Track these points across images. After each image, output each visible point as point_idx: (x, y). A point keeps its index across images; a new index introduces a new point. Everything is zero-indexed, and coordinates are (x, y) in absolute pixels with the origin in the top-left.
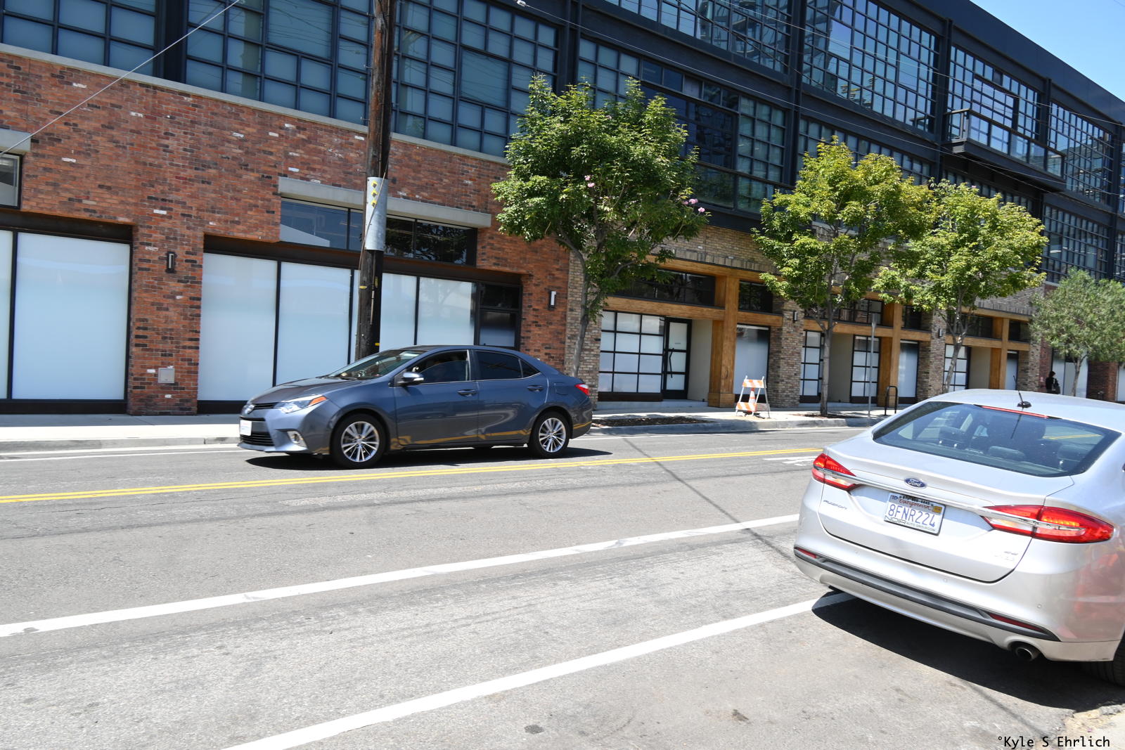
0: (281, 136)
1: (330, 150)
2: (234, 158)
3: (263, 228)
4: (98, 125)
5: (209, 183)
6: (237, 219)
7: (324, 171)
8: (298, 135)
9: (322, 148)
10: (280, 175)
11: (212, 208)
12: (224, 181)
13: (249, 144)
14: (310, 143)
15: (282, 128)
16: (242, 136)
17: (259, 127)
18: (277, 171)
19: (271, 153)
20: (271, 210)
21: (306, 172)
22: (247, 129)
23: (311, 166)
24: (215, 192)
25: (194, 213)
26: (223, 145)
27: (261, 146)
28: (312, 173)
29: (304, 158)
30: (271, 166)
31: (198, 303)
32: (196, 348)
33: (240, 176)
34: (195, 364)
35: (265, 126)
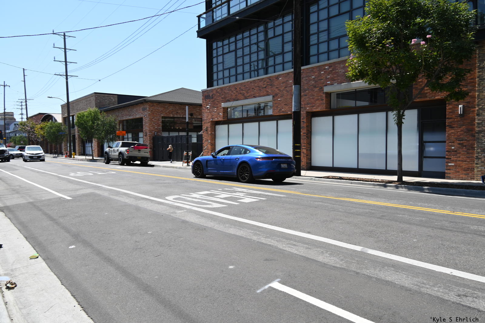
0: (325, 72)
1: (340, 71)
2: (312, 85)
3: (320, 106)
4: (283, 88)
5: (307, 96)
6: (314, 105)
7: (339, 79)
8: (330, 69)
9: (337, 71)
10: (325, 86)
11: (308, 103)
12: (310, 94)
13: (316, 79)
14: (334, 70)
15: (325, 69)
16: (314, 77)
17: (318, 72)
18: (324, 85)
19: (322, 79)
20: (323, 99)
21: (332, 82)
22: (316, 74)
23: (335, 79)
24: (308, 98)
25: (303, 106)
26: (310, 82)
27: (319, 78)
28: (334, 82)
29: (332, 77)
30: (322, 84)
31: (305, 134)
32: (305, 149)
33: (314, 90)
34: (305, 154)
35: (320, 71)
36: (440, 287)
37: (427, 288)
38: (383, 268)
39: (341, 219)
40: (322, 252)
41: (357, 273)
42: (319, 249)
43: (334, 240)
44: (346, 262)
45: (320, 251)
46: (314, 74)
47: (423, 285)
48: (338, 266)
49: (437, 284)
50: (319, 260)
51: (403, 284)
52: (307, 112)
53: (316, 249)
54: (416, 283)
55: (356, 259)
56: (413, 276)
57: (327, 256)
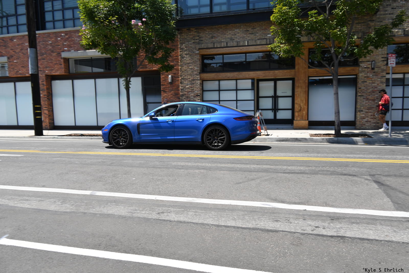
0: (61, 38)
1: (75, 39)
2: (50, 50)
3: (59, 70)
4: (19, 50)
6: (52, 69)
7: (75, 47)
8: (66, 37)
9: (73, 39)
11: (46, 67)
12: (48, 58)
13: (53, 44)
14: (70, 38)
15: (61, 36)
16: (51, 42)
18: (61, 50)
19: (59, 45)
20: (61, 64)
21: (69, 48)
22: (53, 39)
23: (71, 46)
24: (46, 62)
25: (42, 69)
26: (47, 47)
27: (56, 44)
28: (71, 48)
29: (69, 44)
30: (59, 49)
31: (46, 96)
32: (47, 110)
33: (52, 55)
34: (47, 115)
35: (57, 37)
36: (147, 210)
37: (138, 213)
38: (107, 204)
39: (76, 171)
40: (55, 201)
41: (85, 213)
42: (51, 200)
43: (68, 189)
44: (76, 206)
45: (53, 201)
46: (50, 39)
47: (135, 211)
48: (68, 211)
49: (145, 208)
50: (50, 209)
51: (121, 214)
52: (47, 76)
53: (49, 200)
54: (130, 211)
55: (85, 202)
56: (129, 206)
57: (58, 204)
